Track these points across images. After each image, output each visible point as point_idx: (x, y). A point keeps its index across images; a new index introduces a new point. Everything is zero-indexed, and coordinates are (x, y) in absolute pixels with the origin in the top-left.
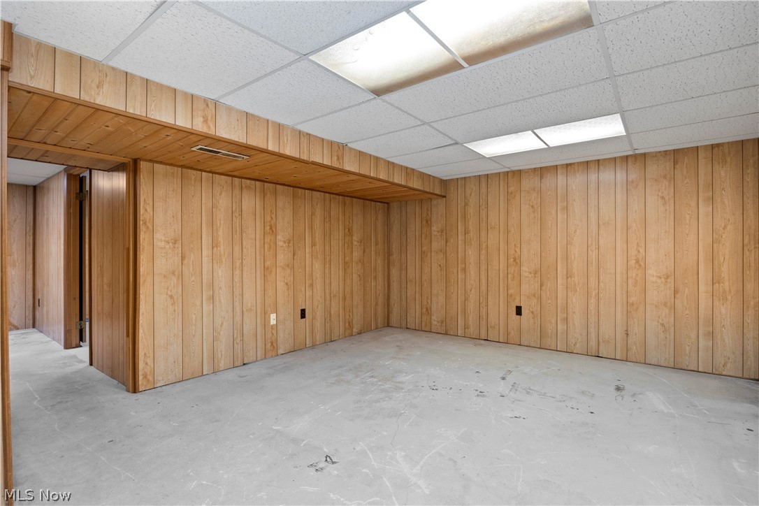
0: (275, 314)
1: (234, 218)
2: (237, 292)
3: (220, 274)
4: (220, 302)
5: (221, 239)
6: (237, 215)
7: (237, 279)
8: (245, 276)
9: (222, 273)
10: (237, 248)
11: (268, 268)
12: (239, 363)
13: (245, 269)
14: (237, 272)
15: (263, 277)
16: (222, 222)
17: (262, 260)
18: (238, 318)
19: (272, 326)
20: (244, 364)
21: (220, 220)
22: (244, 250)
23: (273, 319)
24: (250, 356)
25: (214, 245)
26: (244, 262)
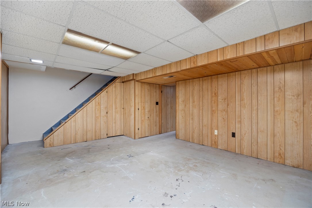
0: (217, 131)
1: (200, 92)
2: (201, 118)
3: (195, 111)
4: (195, 121)
5: (195, 100)
6: (201, 91)
7: (201, 114)
8: (204, 113)
9: (196, 111)
10: (201, 103)
11: (214, 111)
12: (201, 143)
13: (204, 110)
14: (201, 111)
15: (211, 114)
16: (196, 94)
17: (211, 107)
18: (201, 127)
19: (215, 135)
20: (203, 145)
21: (195, 93)
22: (204, 103)
23: (216, 132)
24: (205, 143)
25: (193, 102)
26: (204, 108)
